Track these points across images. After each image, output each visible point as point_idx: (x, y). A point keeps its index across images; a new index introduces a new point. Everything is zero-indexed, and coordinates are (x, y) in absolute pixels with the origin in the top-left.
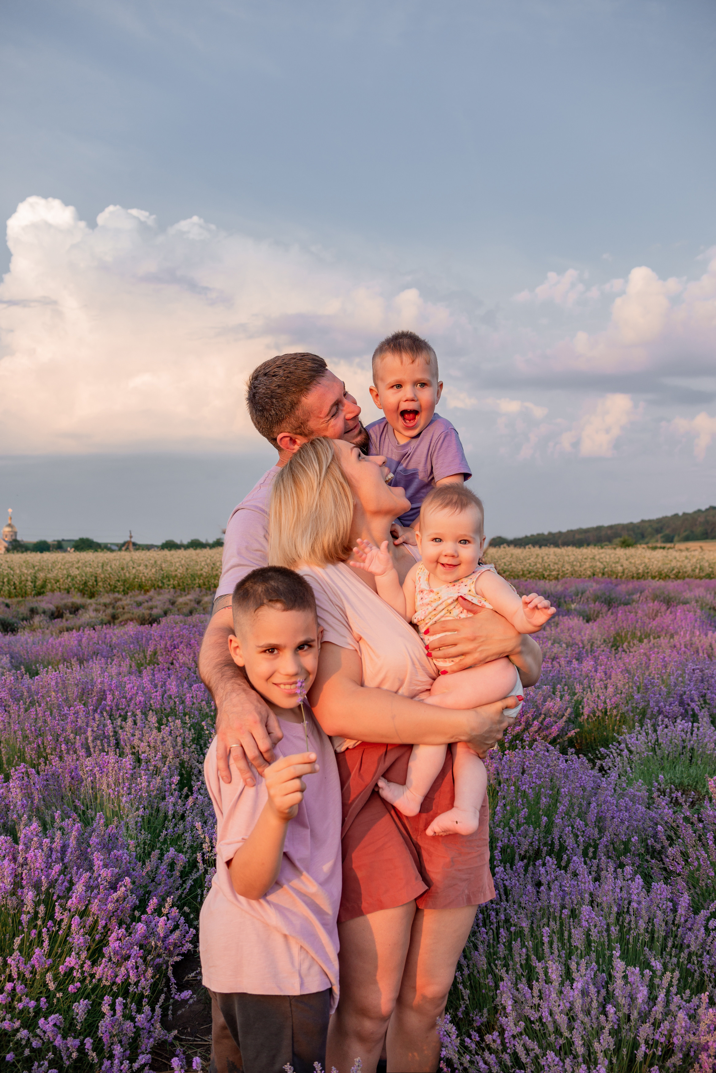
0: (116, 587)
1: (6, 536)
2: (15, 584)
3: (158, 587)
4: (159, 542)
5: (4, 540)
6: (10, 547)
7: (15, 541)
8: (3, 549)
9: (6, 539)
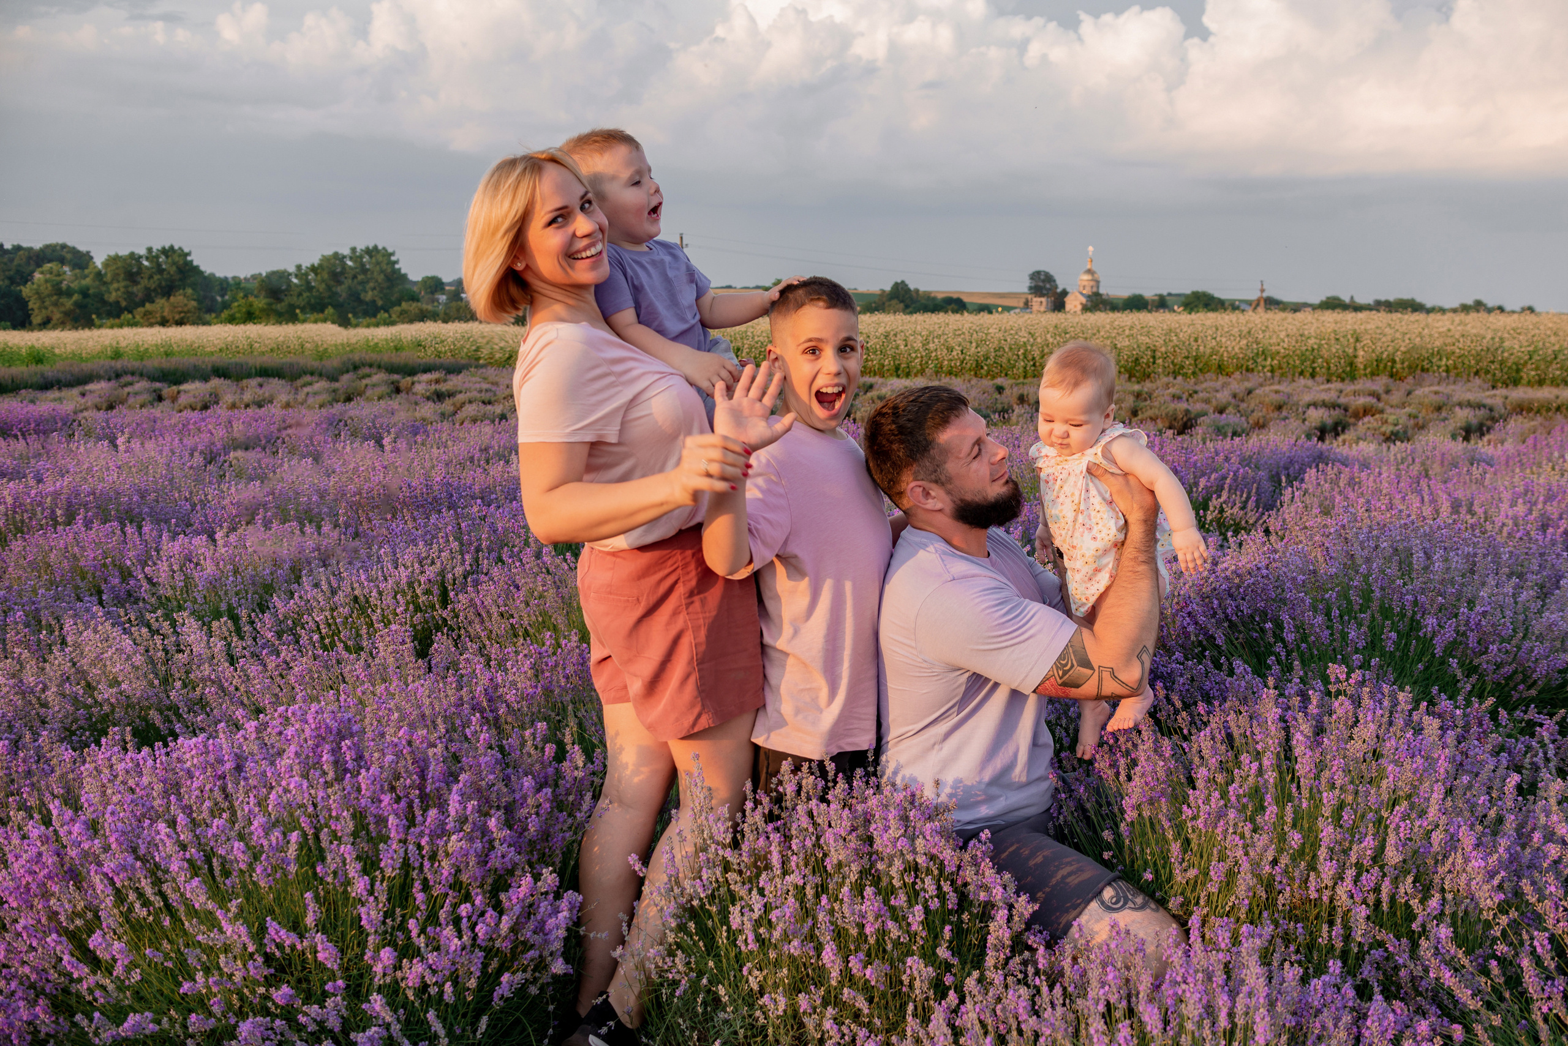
0: (1182, 367)
1: (1084, 287)
2: (1034, 359)
3: (1248, 370)
4: (1316, 300)
5: (1081, 293)
6: (1089, 304)
7: (1097, 294)
8: (1079, 307)
9: (1084, 292)
